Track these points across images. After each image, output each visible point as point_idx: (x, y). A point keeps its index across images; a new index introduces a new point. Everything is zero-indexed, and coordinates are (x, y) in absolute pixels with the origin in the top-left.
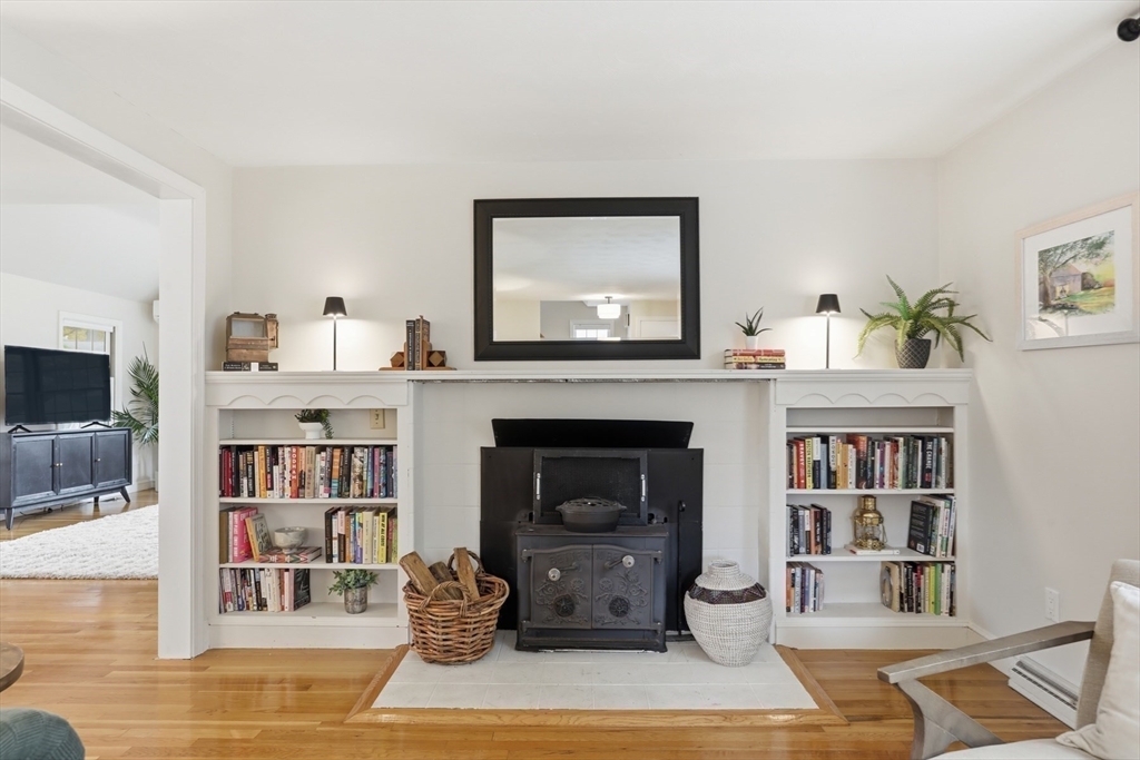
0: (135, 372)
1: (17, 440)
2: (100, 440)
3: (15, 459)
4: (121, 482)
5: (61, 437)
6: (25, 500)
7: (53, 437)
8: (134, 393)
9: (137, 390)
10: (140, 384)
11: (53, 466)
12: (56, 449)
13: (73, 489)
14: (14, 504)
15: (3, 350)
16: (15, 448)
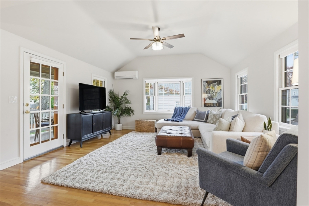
0: (110, 94)
1: (83, 116)
2: (104, 115)
3: (82, 123)
4: (109, 129)
5: (94, 114)
6: (85, 137)
7: (92, 115)
8: (109, 100)
9: (110, 99)
10: (111, 98)
11: (92, 125)
12: (93, 119)
13: (97, 132)
14: (82, 139)
15: (78, 84)
16: (82, 119)
